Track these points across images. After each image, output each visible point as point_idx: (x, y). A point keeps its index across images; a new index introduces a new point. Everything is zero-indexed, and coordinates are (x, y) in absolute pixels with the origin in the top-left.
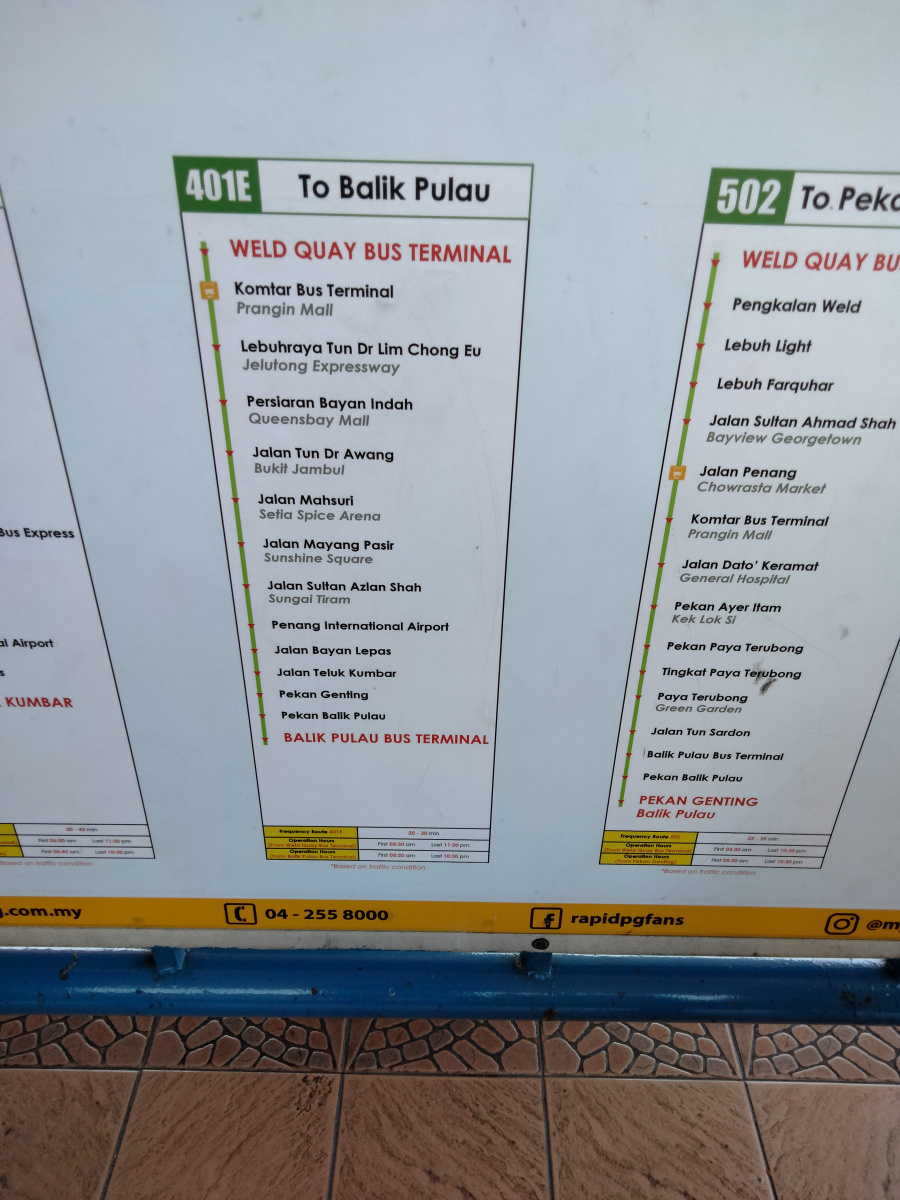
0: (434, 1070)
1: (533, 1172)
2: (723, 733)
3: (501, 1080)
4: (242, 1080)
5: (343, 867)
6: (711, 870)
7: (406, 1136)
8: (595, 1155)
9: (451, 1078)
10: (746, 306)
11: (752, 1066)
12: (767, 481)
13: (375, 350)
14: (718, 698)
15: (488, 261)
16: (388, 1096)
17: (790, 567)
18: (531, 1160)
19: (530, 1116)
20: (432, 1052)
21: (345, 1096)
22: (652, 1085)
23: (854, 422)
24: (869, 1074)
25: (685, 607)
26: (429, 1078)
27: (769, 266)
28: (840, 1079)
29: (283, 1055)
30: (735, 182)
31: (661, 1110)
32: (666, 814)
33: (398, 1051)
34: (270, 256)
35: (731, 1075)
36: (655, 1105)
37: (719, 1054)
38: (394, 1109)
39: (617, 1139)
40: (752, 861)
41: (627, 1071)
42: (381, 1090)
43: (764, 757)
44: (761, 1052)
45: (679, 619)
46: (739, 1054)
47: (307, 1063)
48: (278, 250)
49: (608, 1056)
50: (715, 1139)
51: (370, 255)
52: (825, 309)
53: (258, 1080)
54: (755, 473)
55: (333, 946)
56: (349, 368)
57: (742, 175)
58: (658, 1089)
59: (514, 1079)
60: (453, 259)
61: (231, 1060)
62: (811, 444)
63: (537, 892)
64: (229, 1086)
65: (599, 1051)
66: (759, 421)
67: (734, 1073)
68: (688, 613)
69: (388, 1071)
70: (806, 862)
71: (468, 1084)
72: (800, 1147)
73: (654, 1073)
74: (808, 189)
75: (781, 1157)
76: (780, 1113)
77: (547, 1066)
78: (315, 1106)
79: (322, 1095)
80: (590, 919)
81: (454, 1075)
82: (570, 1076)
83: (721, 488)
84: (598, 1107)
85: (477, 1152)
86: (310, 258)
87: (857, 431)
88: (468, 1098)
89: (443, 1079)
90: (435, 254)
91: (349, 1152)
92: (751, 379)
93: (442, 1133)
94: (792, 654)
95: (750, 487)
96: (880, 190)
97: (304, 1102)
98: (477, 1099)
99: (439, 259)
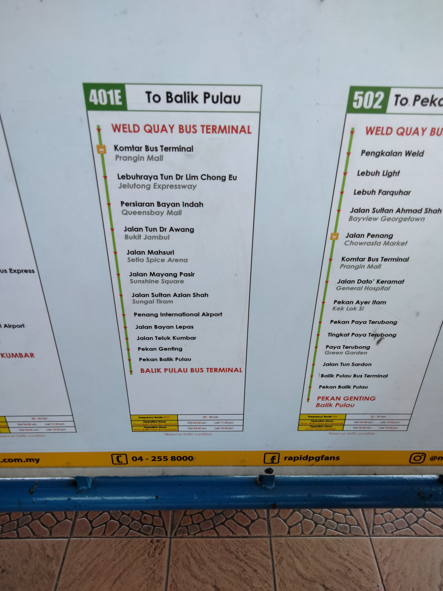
0: (216, 535)
1: (266, 585)
2: (358, 365)
3: (249, 539)
4: (120, 542)
5: (170, 435)
6: (353, 433)
7: (203, 569)
8: (296, 575)
9: (225, 539)
10: (368, 154)
11: (373, 530)
12: (379, 240)
13: (184, 178)
14: (356, 347)
15: (240, 133)
16: (193, 549)
17: (390, 282)
18: (265, 579)
19: (264, 557)
20: (215, 526)
21: (172, 549)
22: (324, 540)
23: (421, 210)
24: (430, 532)
25: (339, 303)
26: (213, 539)
27: (379, 134)
28: (417, 535)
29: (140, 529)
30: (362, 93)
31: (329, 553)
32: (330, 405)
33: (198, 526)
34: (131, 132)
35: (363, 534)
36: (325, 550)
37: (357, 524)
38: (196, 555)
39: (308, 568)
40: (373, 428)
41: (311, 533)
42: (189, 546)
43: (379, 376)
44: (377, 522)
45: (336, 309)
46: (367, 523)
47: (152, 533)
48: (136, 129)
49: (302, 526)
50: (356, 566)
51: (182, 131)
52: (406, 155)
53: (128, 542)
54: (373, 236)
55: (166, 474)
56: (171, 187)
57: (365, 89)
58: (327, 542)
59: (256, 539)
60: (222, 132)
61: (115, 532)
62: (400, 221)
63: (267, 445)
64: (114, 545)
65: (297, 523)
66: (374, 210)
67: (365, 533)
68: (340, 306)
69: (193, 536)
70: (400, 428)
71: (233, 541)
72: (397, 569)
73: (325, 534)
74: (397, 96)
75: (388, 574)
76: (387, 553)
77: (272, 532)
78: (157, 555)
79: (161, 549)
80: (293, 458)
81: (226, 537)
82: (284, 536)
83: (356, 244)
84: (298, 551)
85: (238, 576)
86: (152, 133)
87: (422, 215)
88: (233, 549)
89: (221, 539)
90: (214, 130)
91: (174, 577)
92: (370, 190)
93: (221, 567)
94: (391, 325)
95: (370, 243)
96: (433, 96)
97: (151, 552)
98: (238, 549)
99: (216, 132)
